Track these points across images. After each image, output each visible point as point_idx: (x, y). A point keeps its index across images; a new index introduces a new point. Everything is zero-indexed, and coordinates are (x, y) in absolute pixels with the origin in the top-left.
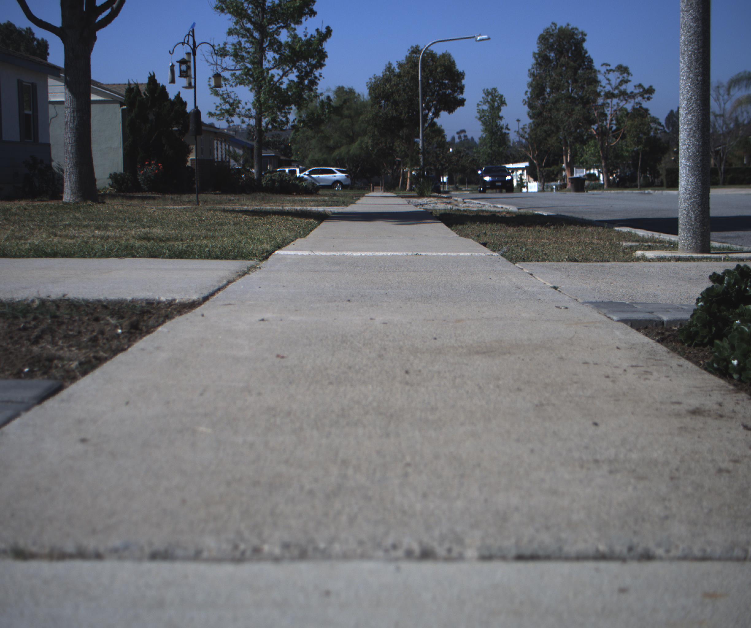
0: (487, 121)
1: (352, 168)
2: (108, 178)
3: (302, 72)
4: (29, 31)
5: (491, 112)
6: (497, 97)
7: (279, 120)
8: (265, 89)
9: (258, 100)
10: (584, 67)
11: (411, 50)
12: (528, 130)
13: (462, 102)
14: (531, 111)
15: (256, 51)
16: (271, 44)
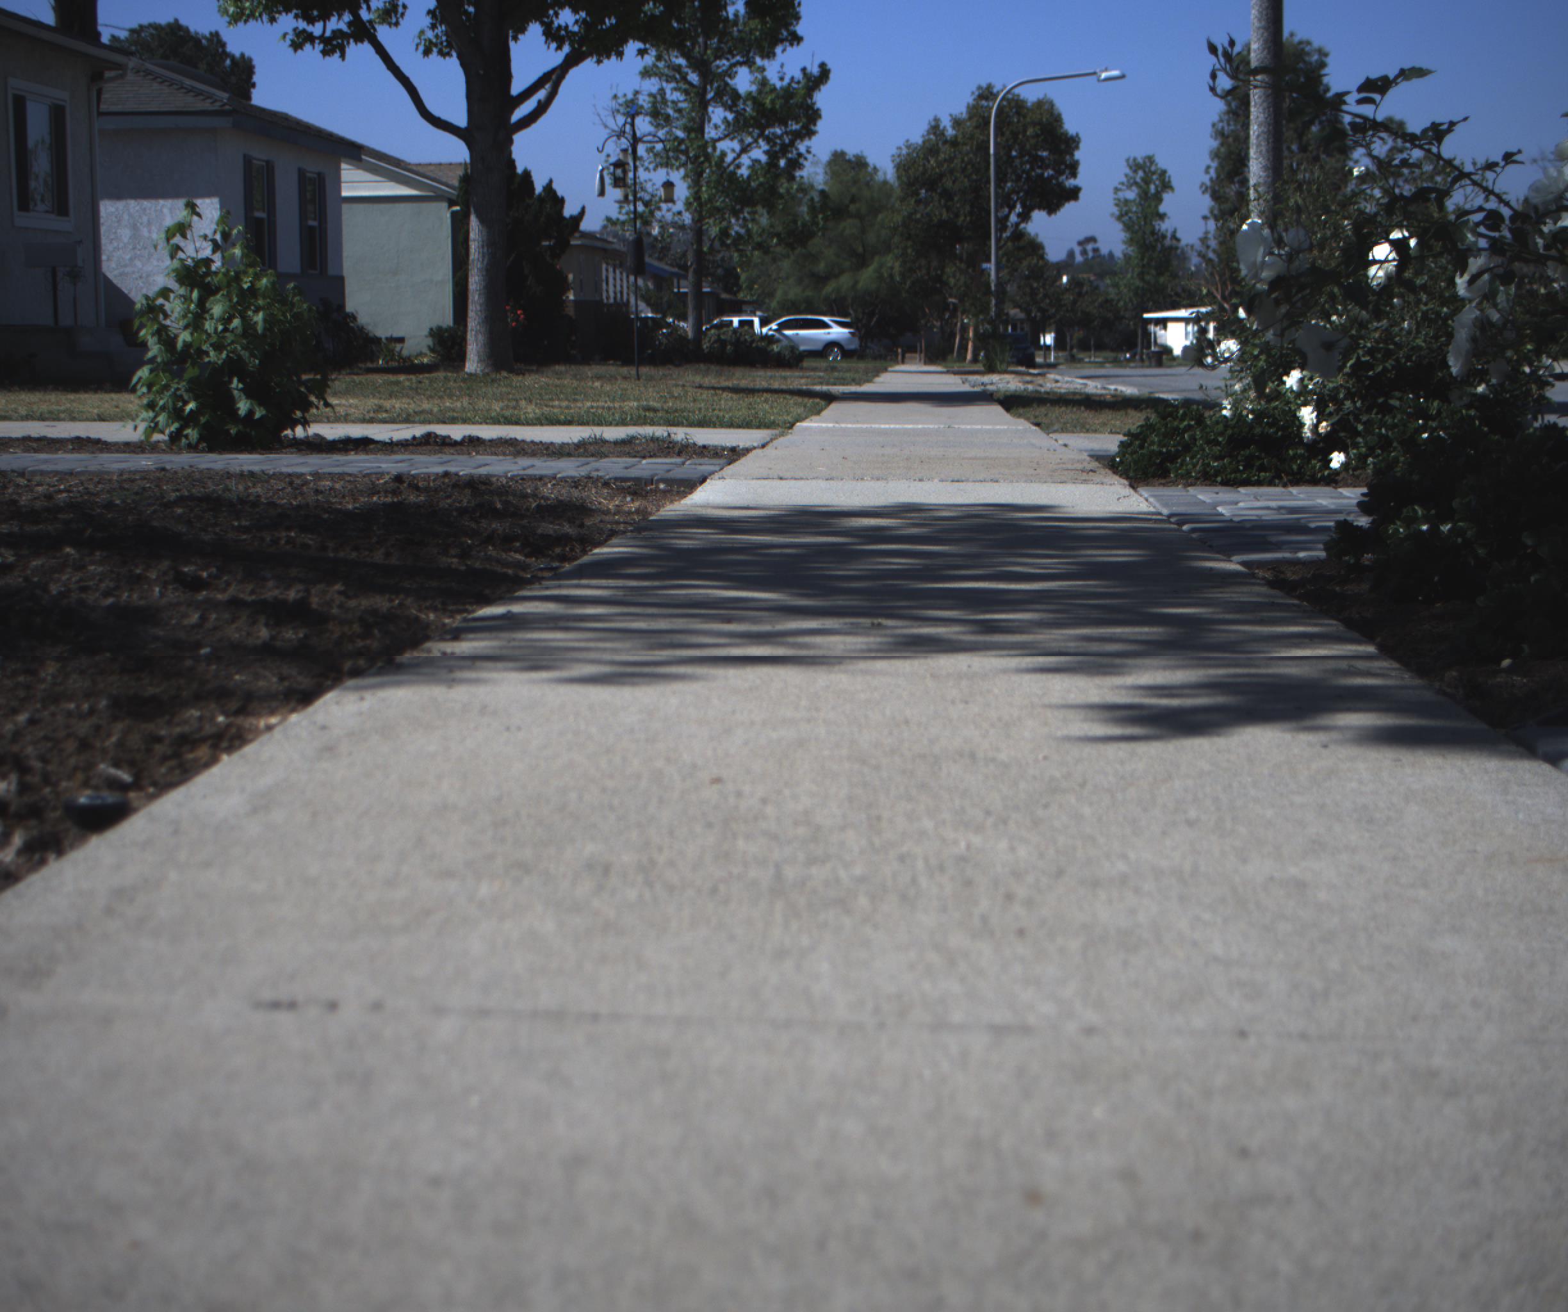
0: (1133, 222)
1: (861, 316)
2: (426, 336)
3: (775, 144)
4: (215, 39)
5: (1141, 205)
6: (1154, 173)
7: (733, 232)
8: (709, 177)
9: (697, 196)
12: (1213, 243)
13: (1073, 194)
14: (1217, 206)
15: (693, 107)
16: (719, 95)
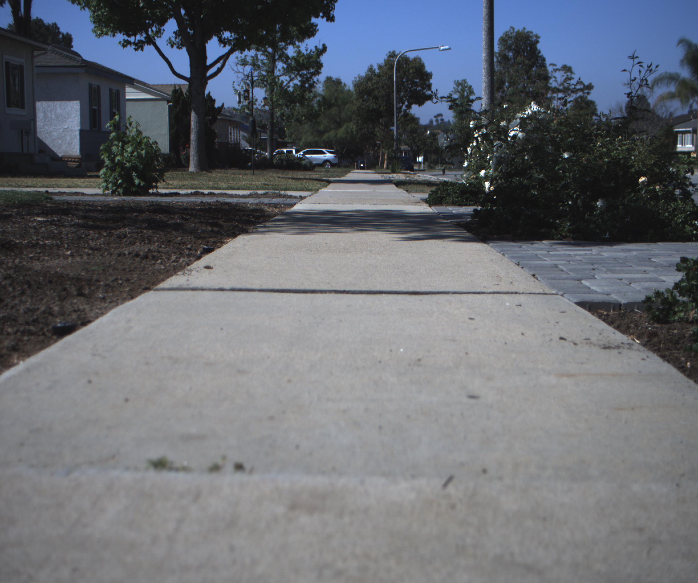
1: (339, 149)
3: (304, 78)
5: (461, 100)
6: (466, 87)
8: (276, 91)
10: (538, 65)
11: (388, 55)
13: (429, 97)
15: (270, 62)
16: (280, 57)
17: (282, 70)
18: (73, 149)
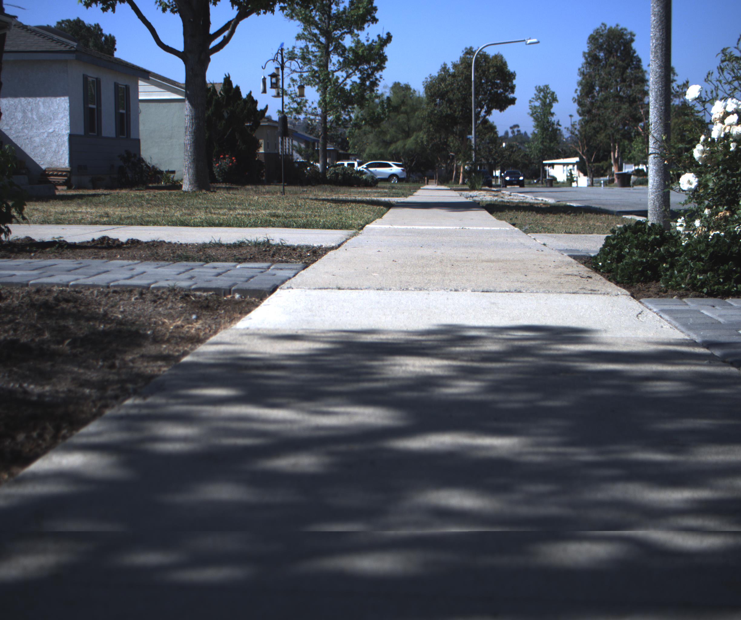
0: (538, 117)
1: (407, 161)
3: (364, 74)
4: (97, 27)
5: (542, 109)
6: (548, 93)
7: (342, 118)
8: (330, 90)
9: (324, 100)
10: (633, 66)
11: (465, 51)
12: (578, 127)
13: (512, 101)
14: (580, 109)
15: (322, 54)
16: (336, 49)
17: (337, 65)
18: (61, 158)
